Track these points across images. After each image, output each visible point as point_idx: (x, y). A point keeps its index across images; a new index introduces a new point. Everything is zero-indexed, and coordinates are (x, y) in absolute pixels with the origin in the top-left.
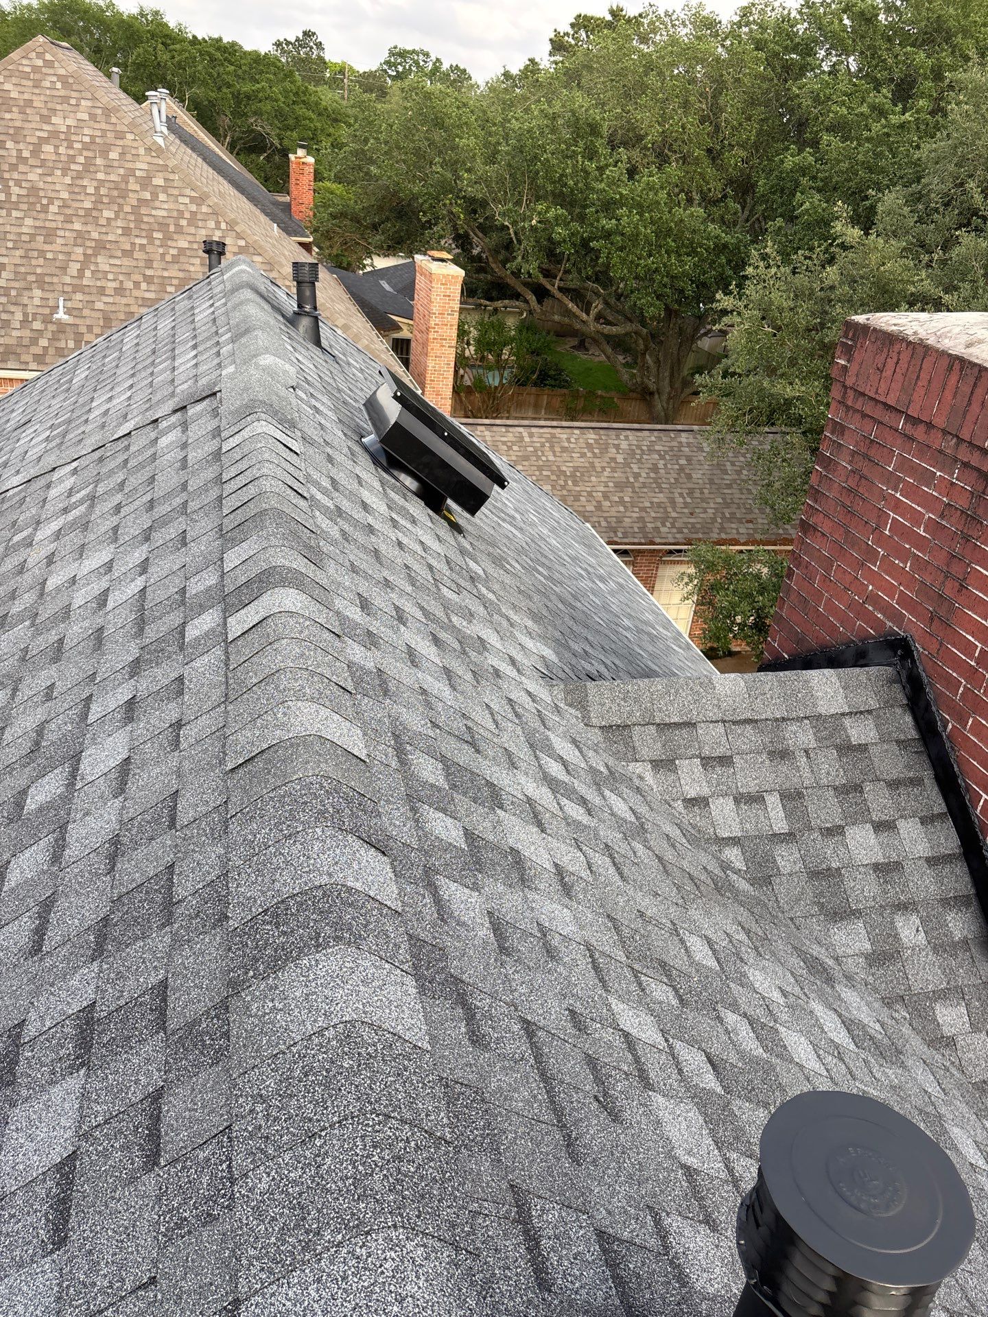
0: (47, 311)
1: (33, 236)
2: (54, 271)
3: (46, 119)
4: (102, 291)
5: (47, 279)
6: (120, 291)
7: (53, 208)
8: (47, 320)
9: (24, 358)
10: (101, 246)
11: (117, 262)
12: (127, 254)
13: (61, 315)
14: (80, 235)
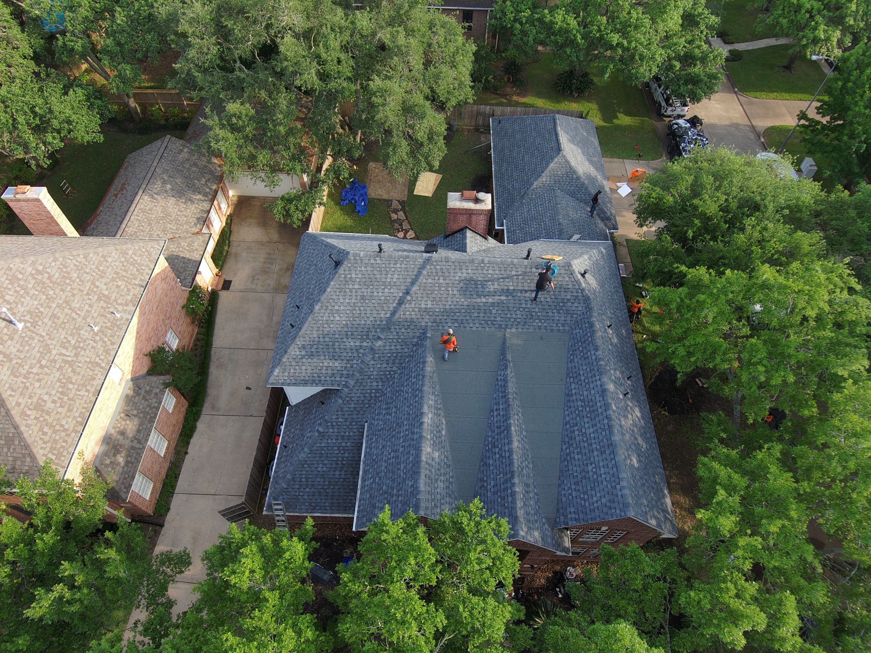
0: (92, 333)
5: (77, 326)
10: (67, 302)
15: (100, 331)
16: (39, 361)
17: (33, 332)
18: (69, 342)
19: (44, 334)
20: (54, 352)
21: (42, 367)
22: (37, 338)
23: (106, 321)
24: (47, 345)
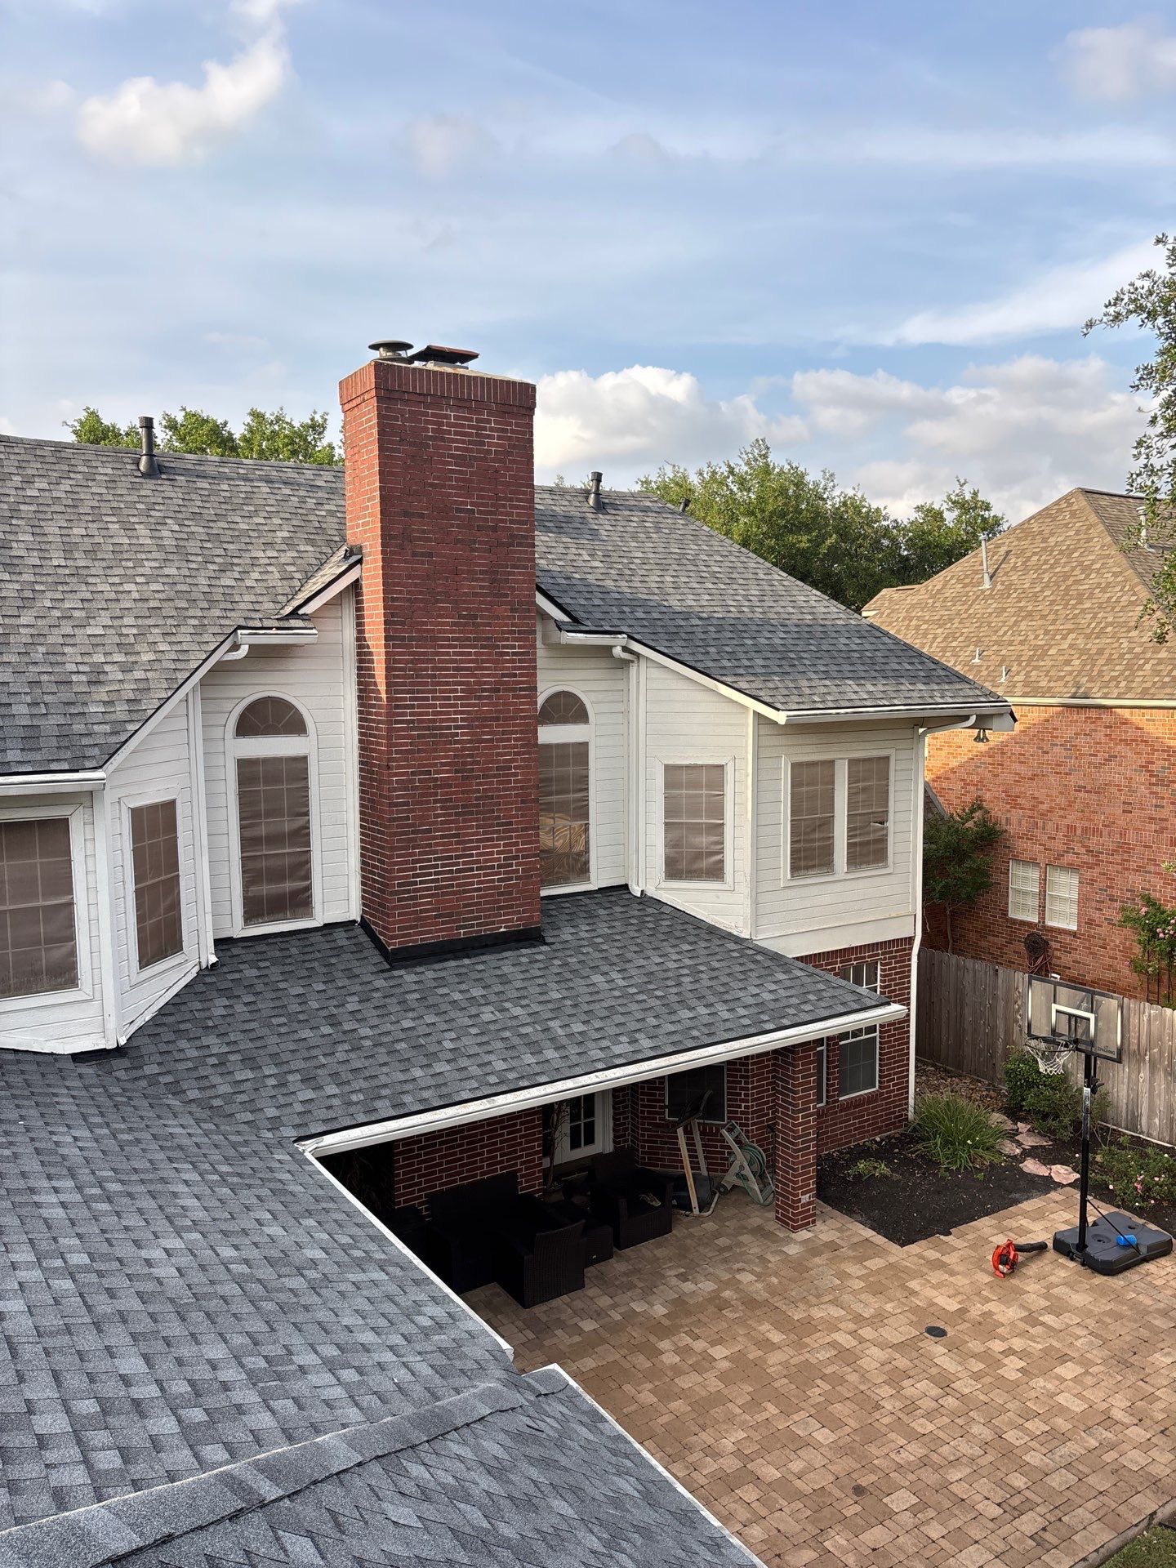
1: (991, 614)
3: (1045, 540)
4: (1011, 643)
6: (1021, 643)
7: (1015, 595)
10: (1030, 614)
11: (1033, 623)
12: (1043, 617)
13: (976, 661)
14: (1021, 609)
15: (974, 666)
16: (926, 622)
17: (974, 601)
18: (955, 639)
19: (971, 611)
20: (940, 631)
21: (918, 627)
22: (966, 607)
23: (991, 668)
24: (951, 620)
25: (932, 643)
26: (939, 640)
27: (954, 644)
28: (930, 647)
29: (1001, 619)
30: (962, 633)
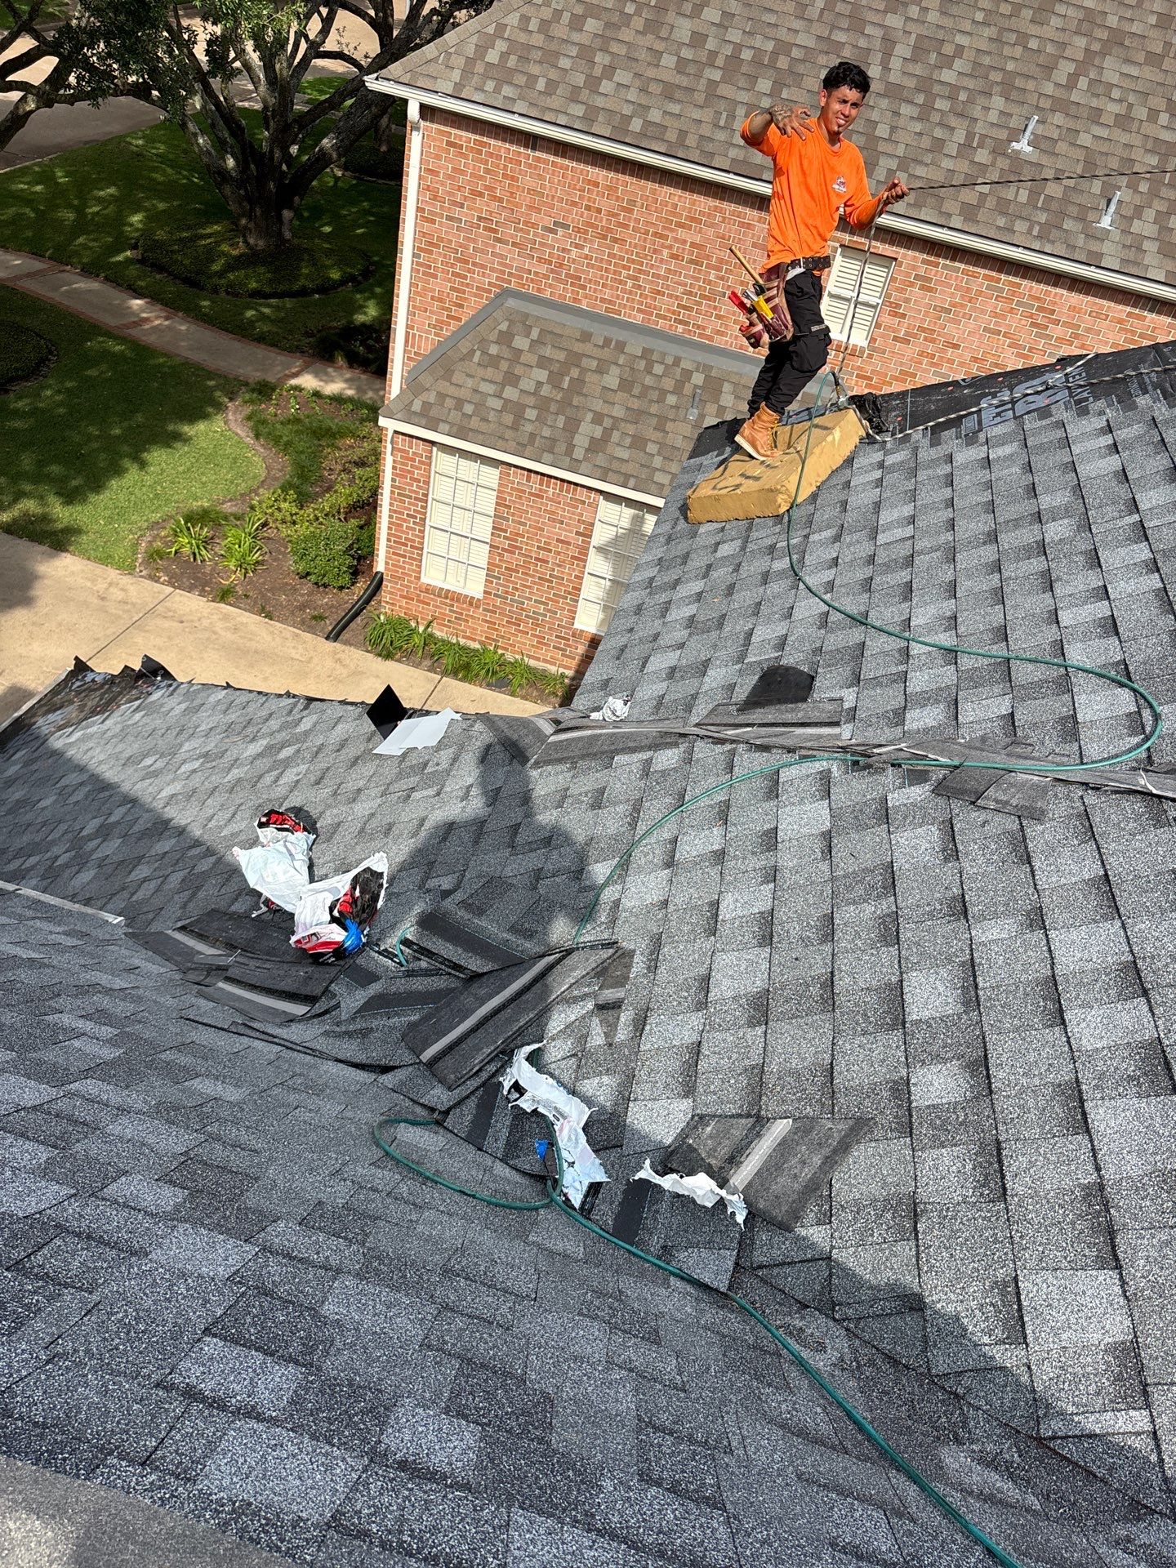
0: (1003, 134)
2: (1033, 69)
4: (1096, 115)
5: (1019, 82)
8: (999, 150)
9: (950, 206)
11: (1134, 71)
12: (1154, 60)
13: (1023, 146)
14: (1089, 17)
15: (1015, 160)
25: (887, 55)
26: (902, 50)
27: (948, 76)
28: (886, 68)
29: (1048, 32)
30: (960, 49)
